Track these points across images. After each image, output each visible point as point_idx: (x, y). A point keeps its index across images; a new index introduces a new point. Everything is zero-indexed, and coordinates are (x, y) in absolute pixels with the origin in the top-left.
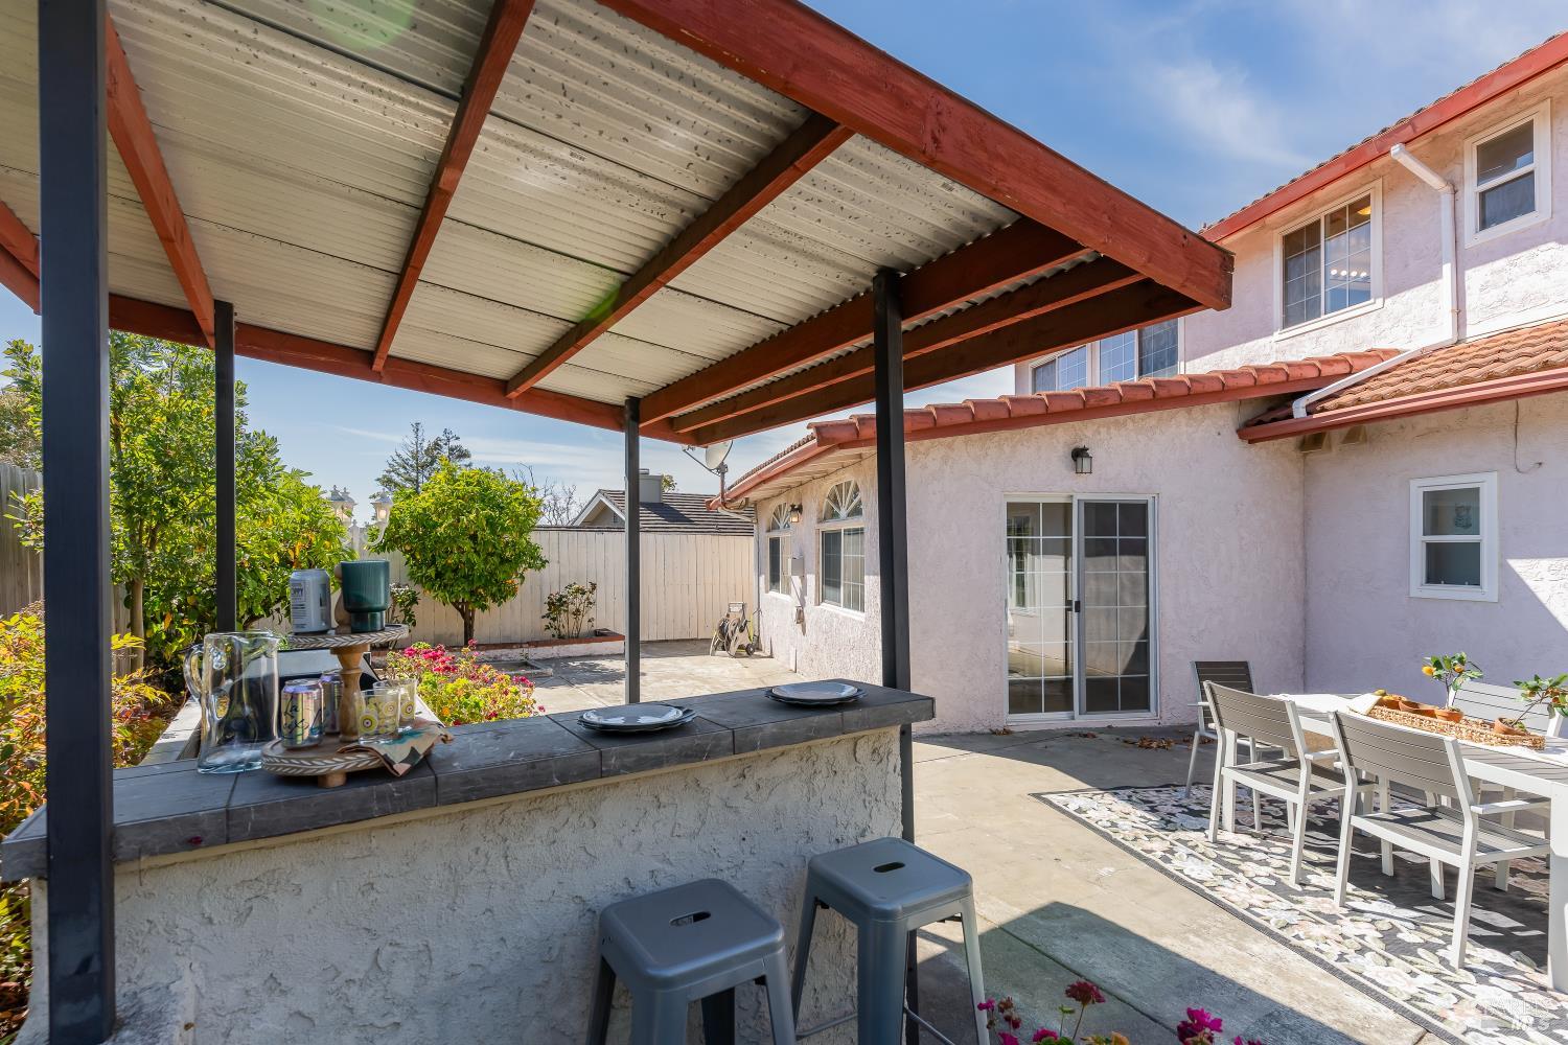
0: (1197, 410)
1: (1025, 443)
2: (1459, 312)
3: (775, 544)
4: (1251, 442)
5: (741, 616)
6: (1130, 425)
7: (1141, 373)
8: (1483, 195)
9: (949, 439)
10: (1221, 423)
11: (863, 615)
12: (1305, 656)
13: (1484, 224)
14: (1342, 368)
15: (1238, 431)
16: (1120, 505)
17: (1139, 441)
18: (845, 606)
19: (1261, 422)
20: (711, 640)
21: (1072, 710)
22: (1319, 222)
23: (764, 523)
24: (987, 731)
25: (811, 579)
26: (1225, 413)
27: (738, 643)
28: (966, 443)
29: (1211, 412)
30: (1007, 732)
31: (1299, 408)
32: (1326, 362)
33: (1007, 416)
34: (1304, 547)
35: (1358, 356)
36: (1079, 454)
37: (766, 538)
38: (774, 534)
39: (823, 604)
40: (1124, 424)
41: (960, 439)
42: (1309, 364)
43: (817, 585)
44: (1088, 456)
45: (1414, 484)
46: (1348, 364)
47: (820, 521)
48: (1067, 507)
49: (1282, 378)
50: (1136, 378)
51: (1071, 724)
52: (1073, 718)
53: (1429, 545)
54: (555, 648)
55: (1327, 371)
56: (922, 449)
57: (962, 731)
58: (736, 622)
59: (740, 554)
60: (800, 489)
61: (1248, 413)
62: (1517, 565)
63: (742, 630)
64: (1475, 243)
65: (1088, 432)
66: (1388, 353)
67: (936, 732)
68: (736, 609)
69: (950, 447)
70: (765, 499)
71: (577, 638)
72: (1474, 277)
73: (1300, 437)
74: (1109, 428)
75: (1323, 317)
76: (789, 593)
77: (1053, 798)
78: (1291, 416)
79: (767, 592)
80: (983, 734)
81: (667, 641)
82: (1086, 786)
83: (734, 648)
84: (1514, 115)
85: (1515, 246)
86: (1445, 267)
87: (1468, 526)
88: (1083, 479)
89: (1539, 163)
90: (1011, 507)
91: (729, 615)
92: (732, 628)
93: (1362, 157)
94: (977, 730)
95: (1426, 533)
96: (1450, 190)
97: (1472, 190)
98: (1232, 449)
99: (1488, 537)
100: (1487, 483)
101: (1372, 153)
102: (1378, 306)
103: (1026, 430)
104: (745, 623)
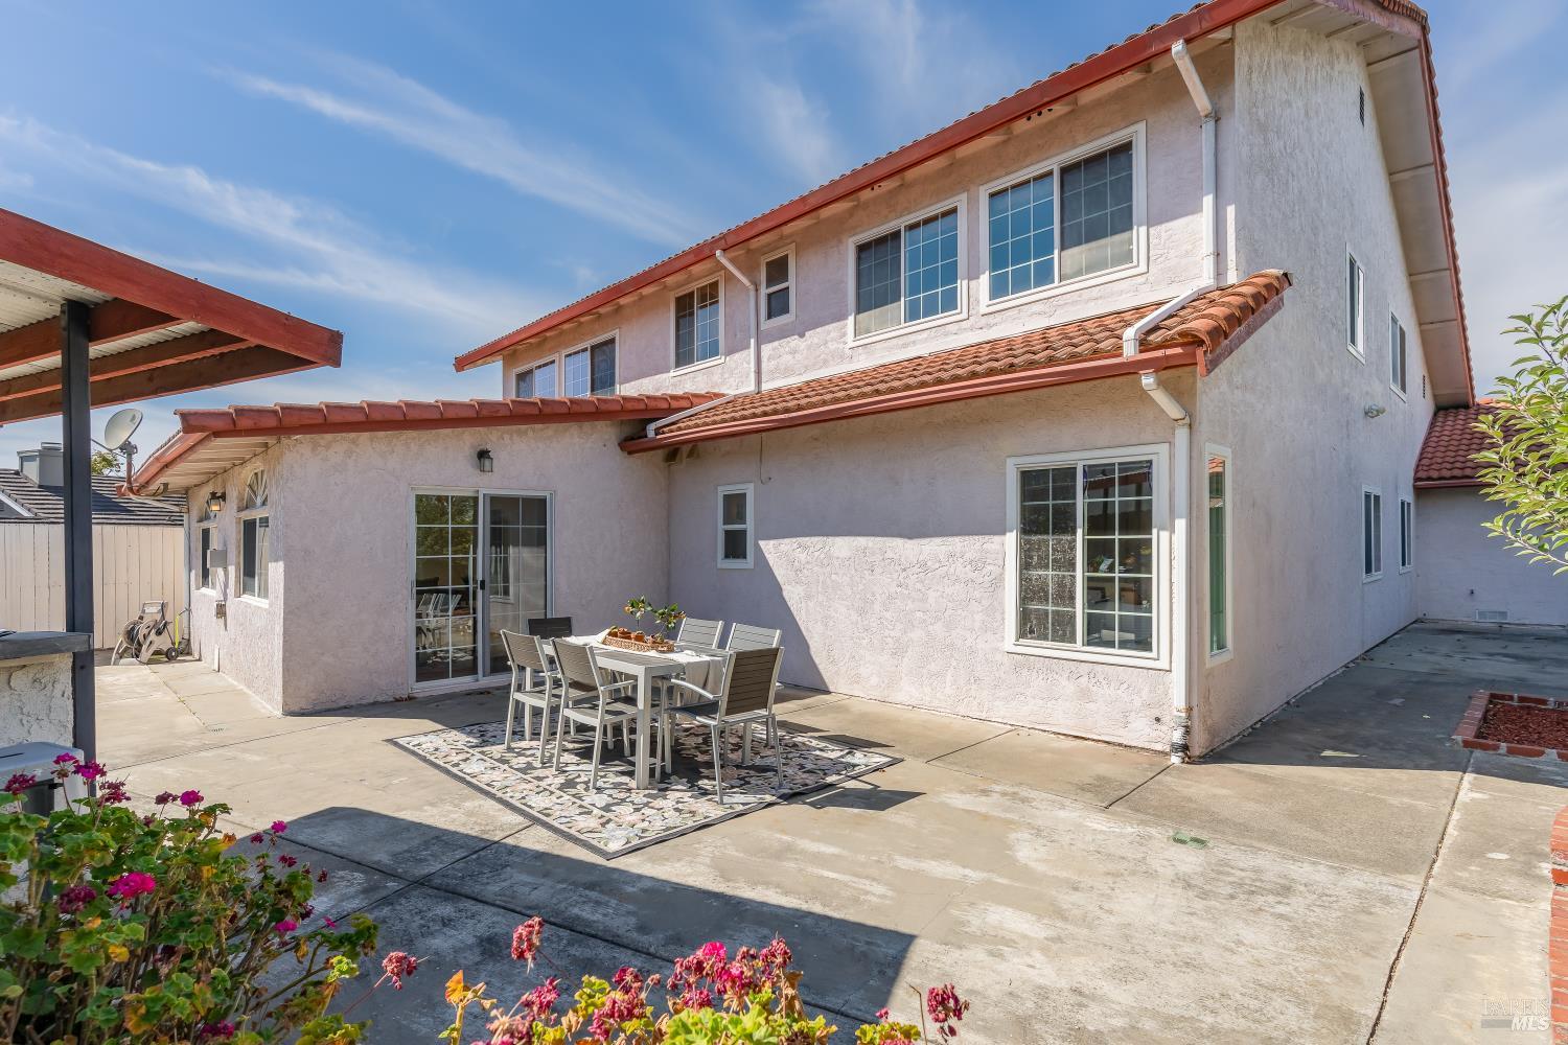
0: (587, 426)
1: (432, 443)
2: (759, 372)
3: (206, 533)
4: (630, 453)
5: (159, 617)
6: (530, 433)
7: (593, 390)
8: (769, 296)
9: (353, 435)
10: (607, 437)
11: (267, 601)
13: (770, 316)
14: (684, 403)
15: (619, 445)
16: (524, 499)
17: (538, 448)
18: (259, 596)
19: (632, 439)
20: (113, 649)
21: (477, 673)
22: (693, 292)
23: (195, 514)
24: (391, 699)
25: (232, 569)
26: (609, 429)
27: (153, 648)
28: (371, 438)
29: (599, 427)
30: (410, 698)
31: (651, 429)
32: (674, 398)
33: (403, 418)
35: (696, 396)
36: (483, 455)
37: (197, 528)
38: (205, 525)
39: (245, 595)
40: (526, 432)
41: (365, 435)
42: (663, 398)
43: (237, 577)
44: (489, 457)
45: (720, 489)
46: (691, 400)
47: (240, 510)
48: (476, 499)
49: (642, 406)
50: (589, 393)
51: (475, 686)
52: (477, 680)
53: (727, 533)
55: (675, 404)
56: (322, 442)
57: (364, 702)
58: (152, 624)
59: (167, 546)
60: (225, 474)
61: (627, 431)
62: (762, 543)
63: (159, 633)
64: (766, 327)
65: (491, 437)
66: (717, 395)
67: (334, 706)
68: (152, 610)
69: (354, 442)
70: (195, 486)
72: (766, 349)
73: (666, 451)
74: (511, 435)
75: (694, 364)
76: (214, 587)
77: (401, 741)
78: (646, 437)
79: (198, 589)
80: (386, 702)
82: (440, 727)
83: (146, 654)
84: (782, 246)
85: (782, 334)
86: (752, 341)
87: (741, 518)
88: (486, 477)
89: (791, 283)
90: (419, 498)
91: (141, 618)
92: (146, 631)
93: (702, 253)
94: (380, 699)
95: (724, 524)
96: (752, 287)
97: (764, 291)
98: (615, 458)
99: (750, 525)
100: (750, 490)
101: (707, 252)
102: (722, 360)
103: (434, 432)
104: (165, 625)
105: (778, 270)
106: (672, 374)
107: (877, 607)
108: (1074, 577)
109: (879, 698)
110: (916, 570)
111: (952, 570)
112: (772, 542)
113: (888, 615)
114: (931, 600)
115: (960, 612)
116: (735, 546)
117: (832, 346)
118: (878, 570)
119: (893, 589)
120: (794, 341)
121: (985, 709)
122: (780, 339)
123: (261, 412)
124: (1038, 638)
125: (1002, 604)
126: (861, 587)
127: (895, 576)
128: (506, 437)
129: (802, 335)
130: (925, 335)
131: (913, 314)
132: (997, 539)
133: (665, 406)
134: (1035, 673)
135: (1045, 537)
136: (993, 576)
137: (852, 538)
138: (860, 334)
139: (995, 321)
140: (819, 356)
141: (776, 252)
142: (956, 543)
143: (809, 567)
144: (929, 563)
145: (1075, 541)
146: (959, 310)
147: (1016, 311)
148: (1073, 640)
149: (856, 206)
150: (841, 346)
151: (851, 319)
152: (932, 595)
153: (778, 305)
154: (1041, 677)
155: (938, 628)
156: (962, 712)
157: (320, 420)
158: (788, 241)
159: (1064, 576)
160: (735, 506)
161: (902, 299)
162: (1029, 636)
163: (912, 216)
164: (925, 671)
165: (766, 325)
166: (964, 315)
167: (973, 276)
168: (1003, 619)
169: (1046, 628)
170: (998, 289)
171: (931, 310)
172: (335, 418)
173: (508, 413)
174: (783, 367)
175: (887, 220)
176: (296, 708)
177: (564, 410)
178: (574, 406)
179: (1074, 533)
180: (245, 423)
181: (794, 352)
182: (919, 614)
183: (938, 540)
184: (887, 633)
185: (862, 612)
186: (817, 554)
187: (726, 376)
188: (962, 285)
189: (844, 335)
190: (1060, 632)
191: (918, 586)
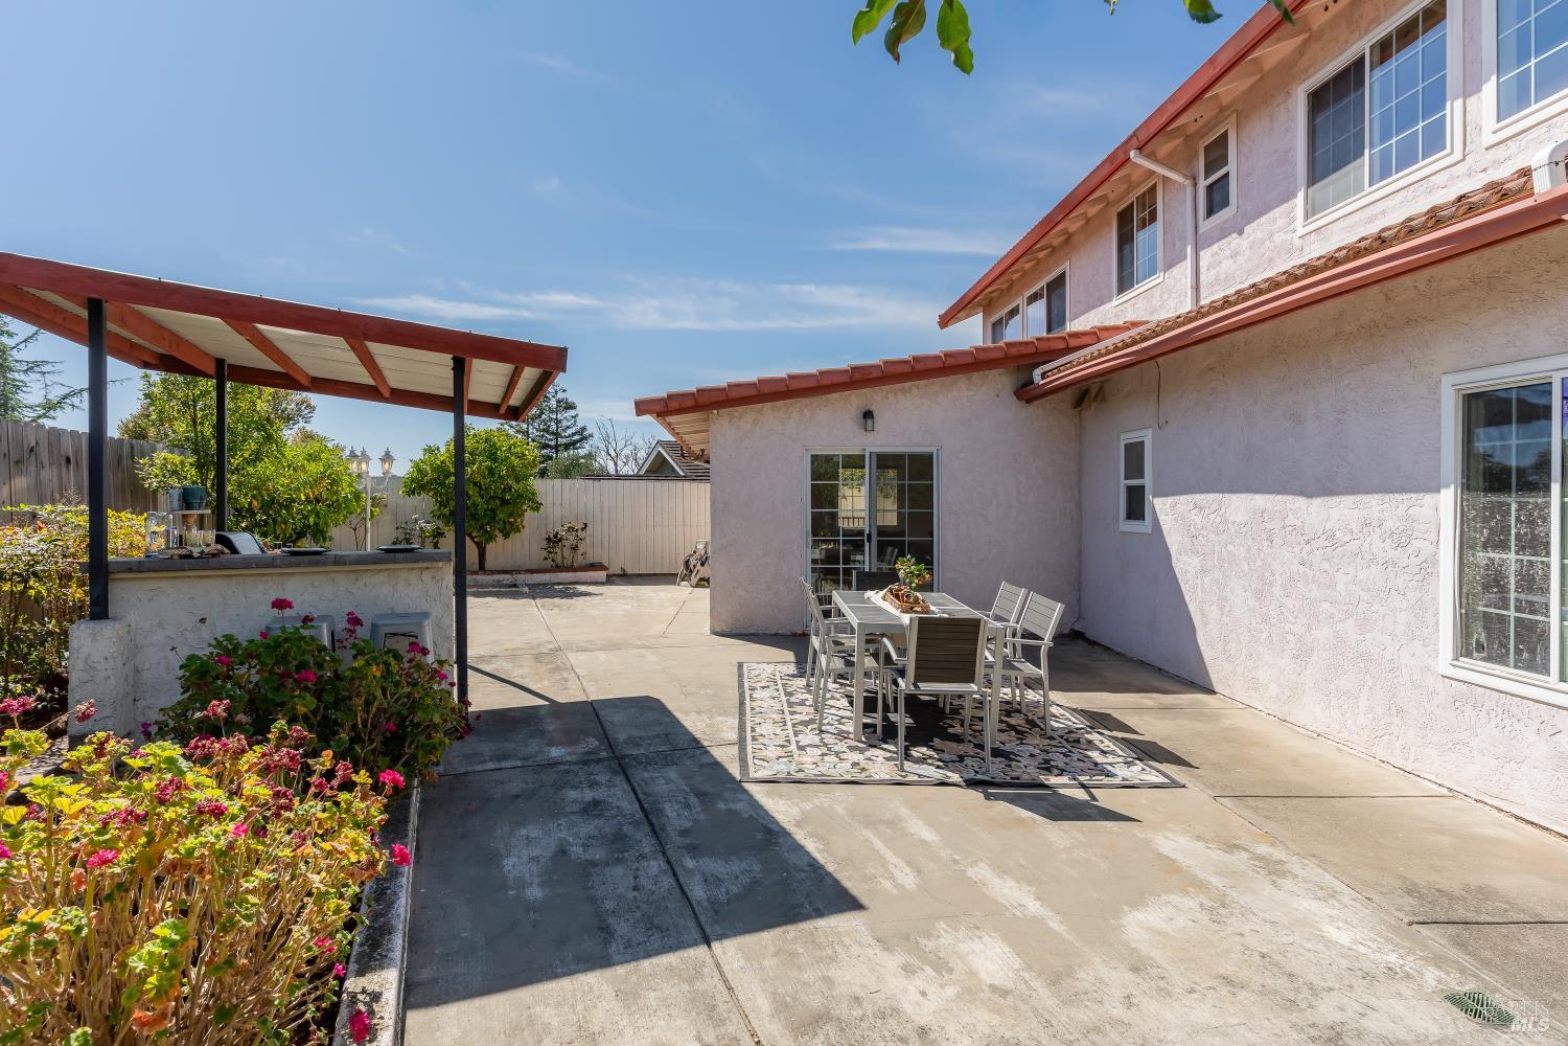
0: (976, 375)
1: (822, 408)
2: (1197, 287)
4: (1028, 401)
5: (703, 552)
8: (1208, 187)
9: (758, 406)
10: (999, 387)
12: (1080, 583)
13: (1209, 213)
14: (1084, 340)
15: (1015, 393)
16: (909, 455)
17: (925, 404)
19: (1023, 387)
20: (677, 573)
22: (1132, 205)
24: (789, 633)
26: (1003, 378)
27: (699, 575)
28: (772, 408)
29: (991, 377)
30: (804, 635)
31: (1037, 374)
34: (1080, 492)
35: (1106, 329)
36: (868, 415)
42: (1058, 337)
44: (873, 417)
45: (1123, 436)
46: (1095, 336)
48: (862, 457)
49: (1033, 350)
53: (1128, 489)
54: (548, 575)
55: (1073, 343)
56: (736, 414)
58: (699, 557)
61: (1017, 378)
62: (1158, 502)
63: (703, 565)
64: (1205, 228)
65: (875, 397)
66: (1136, 325)
68: (701, 546)
71: (571, 569)
72: (1205, 256)
73: (1068, 395)
74: (896, 394)
75: (1136, 287)
77: (747, 665)
78: (1033, 383)
80: (784, 635)
81: (655, 574)
82: (790, 660)
83: (694, 580)
84: (1223, 121)
85: (1222, 233)
86: (1189, 248)
87: (1140, 474)
88: (870, 436)
89: (1231, 167)
90: (814, 458)
91: (695, 552)
92: (695, 562)
93: (1117, 162)
94: (780, 632)
95: (1126, 478)
96: (1188, 183)
97: (1203, 184)
98: (1012, 409)
99: (1147, 481)
100: (1148, 437)
101: (1121, 157)
102: (1161, 279)
103: (824, 397)
104: (707, 558)
105: (1217, 154)
106: (1115, 303)
107: (1277, 590)
108: (1548, 566)
109: (1279, 715)
110: (1321, 542)
111: (1366, 545)
112: (1170, 500)
113: (1289, 602)
114: (1340, 587)
115: (1376, 607)
116: (1136, 505)
117: (1279, 238)
118: (1278, 541)
119: (1295, 567)
120: (1233, 241)
121: (1412, 759)
122: (1219, 240)
123: (683, 395)
124: (1489, 659)
125: (1435, 599)
126: (1260, 563)
127: (1297, 550)
128: (891, 396)
129: (1241, 233)
130: (1399, 197)
131: (1383, 171)
132: (1428, 498)
133: (1062, 345)
134: (1483, 714)
135: (1502, 498)
136: (1422, 558)
137: (1250, 496)
138: (1314, 214)
139: (1507, 154)
140: (1263, 255)
141: (1214, 131)
142: (1373, 504)
143: (1205, 533)
144: (1338, 534)
145: (1548, 505)
146: (1448, 150)
147: (1543, 129)
148: (1546, 671)
149: (1309, 39)
150: (1289, 236)
151: (1301, 195)
152: (1341, 579)
153: (1217, 198)
154: (1493, 723)
155: (1349, 628)
156: (1381, 755)
157: (723, 398)
158: (1228, 113)
159: (1531, 563)
160: (1135, 453)
161: (1367, 152)
162: (1475, 654)
163: (1380, 28)
164: (1332, 686)
165: (1206, 225)
166: (1458, 155)
167: (1470, 89)
168: (1437, 623)
169: (1505, 646)
170: (1513, 100)
171: (1407, 158)
172: (735, 394)
173: (880, 375)
174: (1223, 276)
175: (1347, 43)
176: (719, 629)
177: (939, 364)
178: (948, 359)
179: (1547, 489)
180: (674, 405)
181: (1235, 255)
182: (1326, 605)
183: (1348, 500)
184: (1288, 627)
185: (1260, 596)
186: (1212, 517)
187: (1165, 297)
188: (1454, 109)
189: (1293, 220)
190: (1525, 655)
191: (1325, 565)
